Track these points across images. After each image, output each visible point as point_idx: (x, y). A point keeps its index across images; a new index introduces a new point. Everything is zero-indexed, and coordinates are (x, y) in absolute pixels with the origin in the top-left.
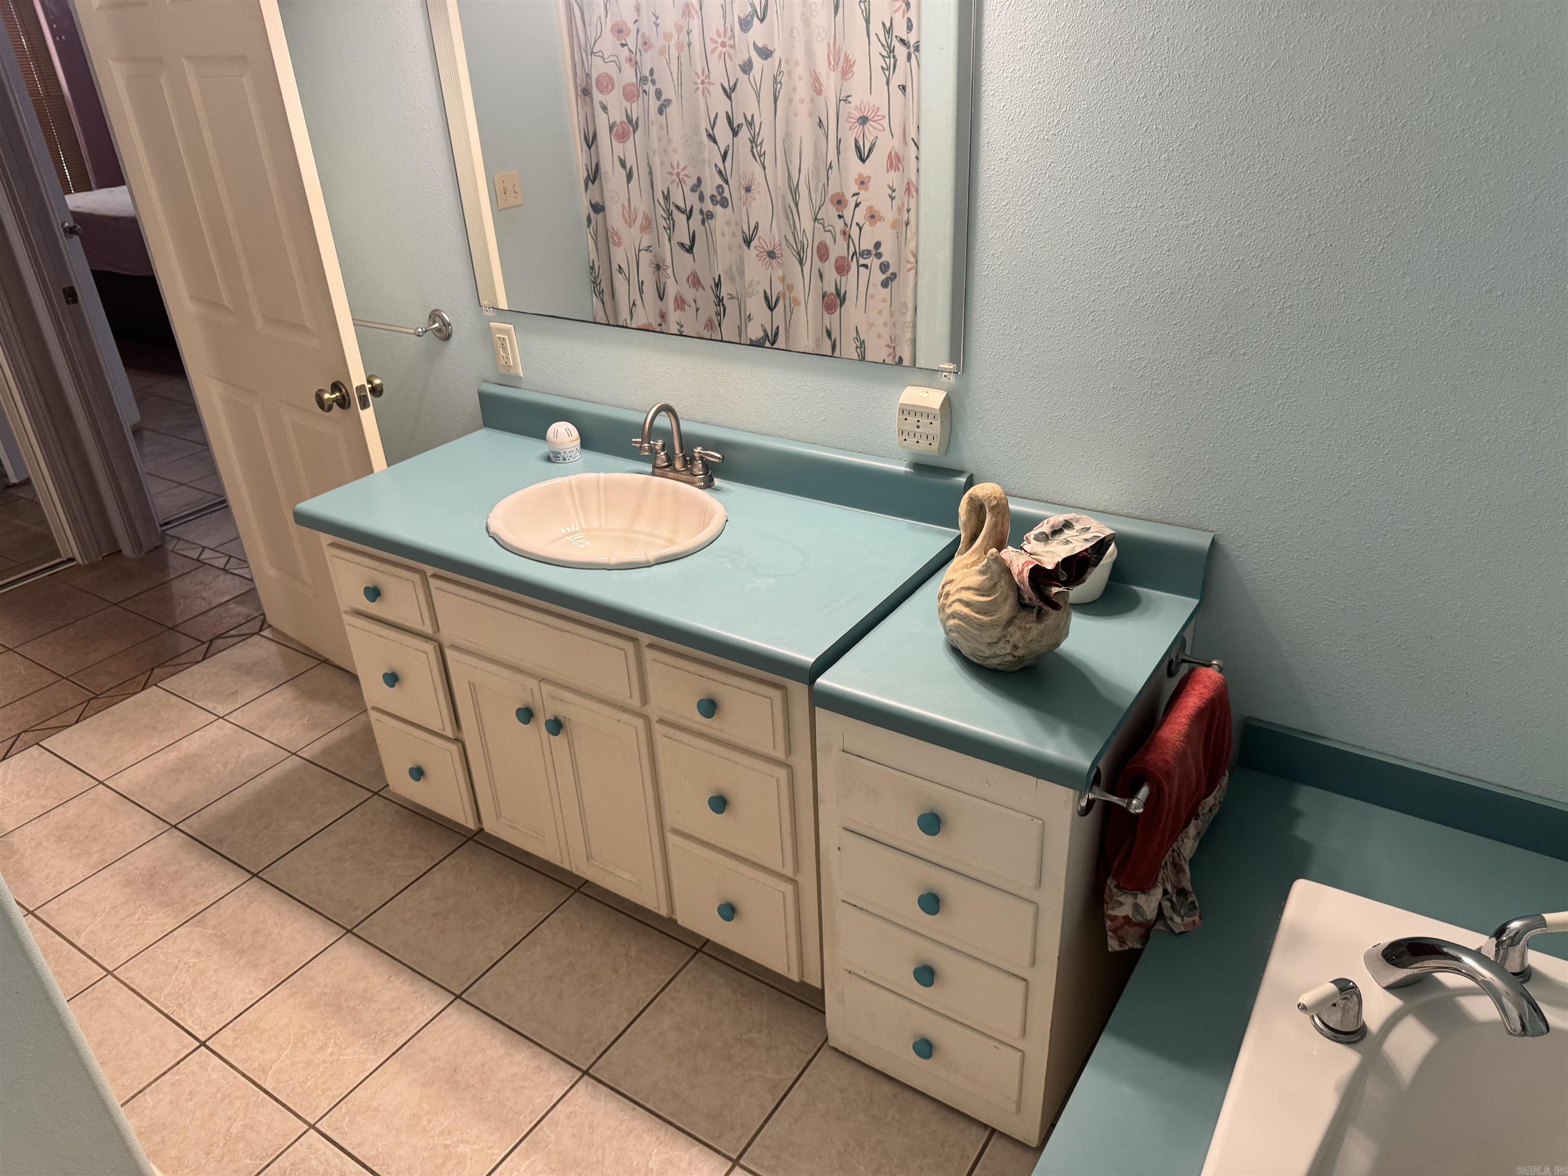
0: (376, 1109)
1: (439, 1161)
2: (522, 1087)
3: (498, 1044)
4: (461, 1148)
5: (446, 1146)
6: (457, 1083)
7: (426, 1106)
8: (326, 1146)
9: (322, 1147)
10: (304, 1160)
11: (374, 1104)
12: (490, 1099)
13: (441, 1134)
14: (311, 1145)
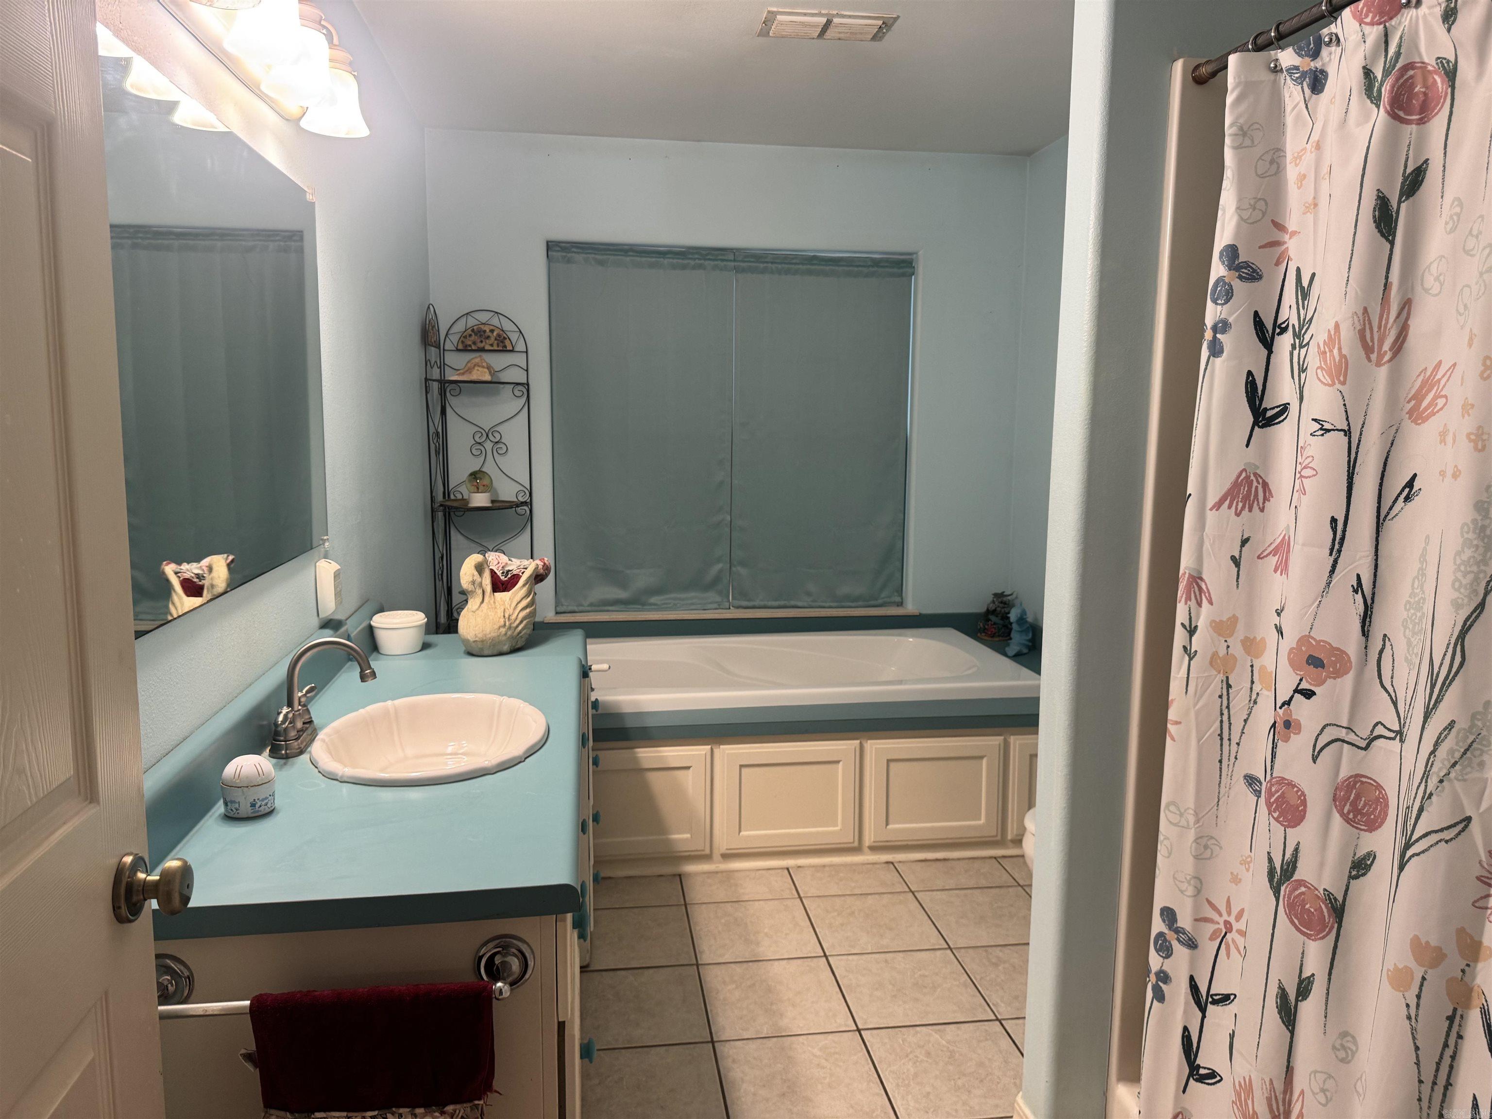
0: (852, 1107)
1: (837, 1056)
2: (755, 1058)
3: (742, 1091)
4: (818, 1053)
5: (826, 1060)
6: (789, 1087)
7: (820, 1087)
8: (899, 1108)
9: (901, 1109)
10: (918, 1110)
11: (851, 1111)
12: (779, 1065)
13: (823, 1068)
14: (908, 1115)
